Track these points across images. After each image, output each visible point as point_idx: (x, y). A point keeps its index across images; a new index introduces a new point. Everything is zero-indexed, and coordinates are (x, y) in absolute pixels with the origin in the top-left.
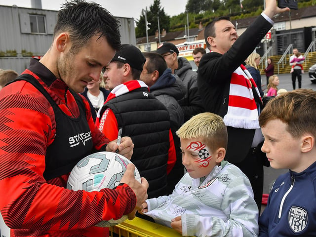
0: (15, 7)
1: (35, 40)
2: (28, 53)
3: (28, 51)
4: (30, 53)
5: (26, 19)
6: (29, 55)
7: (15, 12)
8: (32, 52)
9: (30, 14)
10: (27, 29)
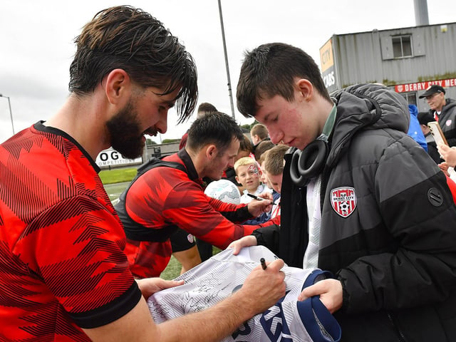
0: (375, 32)
1: (399, 66)
2: (390, 82)
3: (391, 79)
4: (393, 82)
5: (388, 43)
6: (391, 84)
7: (376, 37)
8: (395, 81)
9: (393, 36)
10: (389, 54)
